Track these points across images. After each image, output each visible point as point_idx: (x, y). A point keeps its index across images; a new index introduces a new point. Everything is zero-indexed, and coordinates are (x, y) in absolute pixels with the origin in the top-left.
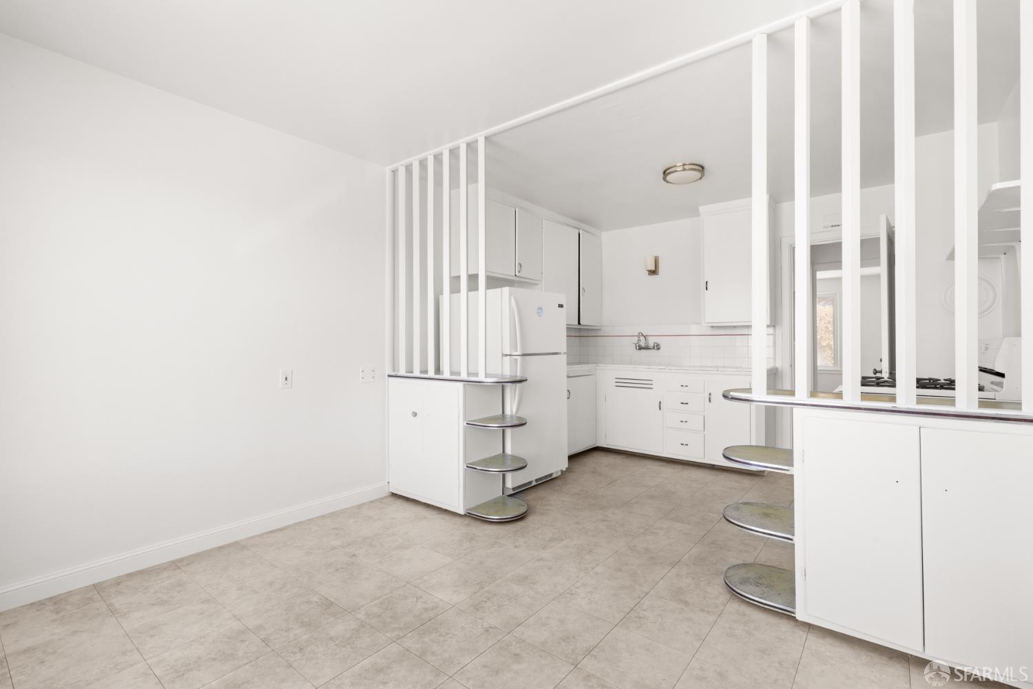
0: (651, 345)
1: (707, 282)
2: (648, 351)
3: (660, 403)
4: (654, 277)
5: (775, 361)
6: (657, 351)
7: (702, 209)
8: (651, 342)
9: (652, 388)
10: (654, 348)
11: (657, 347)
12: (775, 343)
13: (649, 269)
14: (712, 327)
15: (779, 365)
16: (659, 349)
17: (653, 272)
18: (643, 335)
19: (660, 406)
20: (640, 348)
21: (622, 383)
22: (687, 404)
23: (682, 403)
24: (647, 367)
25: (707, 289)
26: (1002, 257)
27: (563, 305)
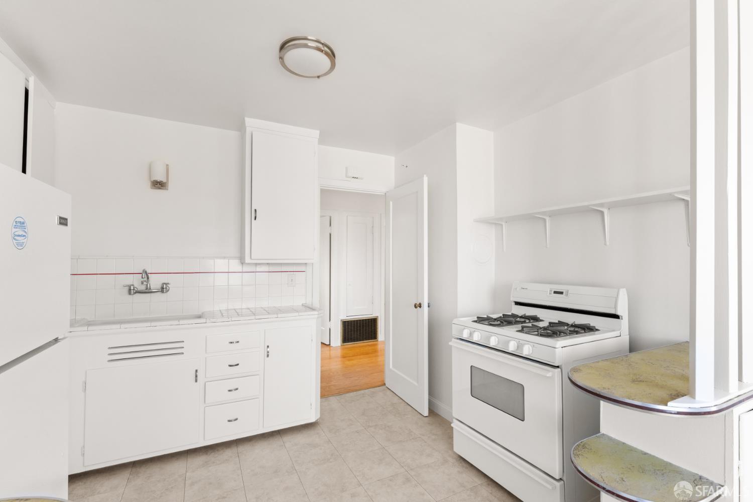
0: (156, 287)
2: (149, 295)
3: (196, 372)
5: (306, 298)
6: (166, 294)
9: (183, 353)
10: (158, 291)
11: (163, 289)
12: (306, 280)
13: (158, 180)
16: (166, 291)
18: (146, 274)
19: (196, 377)
20: (136, 292)
22: (238, 365)
23: (230, 366)
24: (148, 324)
25: (255, 219)
26: (504, 224)
27: (66, 219)
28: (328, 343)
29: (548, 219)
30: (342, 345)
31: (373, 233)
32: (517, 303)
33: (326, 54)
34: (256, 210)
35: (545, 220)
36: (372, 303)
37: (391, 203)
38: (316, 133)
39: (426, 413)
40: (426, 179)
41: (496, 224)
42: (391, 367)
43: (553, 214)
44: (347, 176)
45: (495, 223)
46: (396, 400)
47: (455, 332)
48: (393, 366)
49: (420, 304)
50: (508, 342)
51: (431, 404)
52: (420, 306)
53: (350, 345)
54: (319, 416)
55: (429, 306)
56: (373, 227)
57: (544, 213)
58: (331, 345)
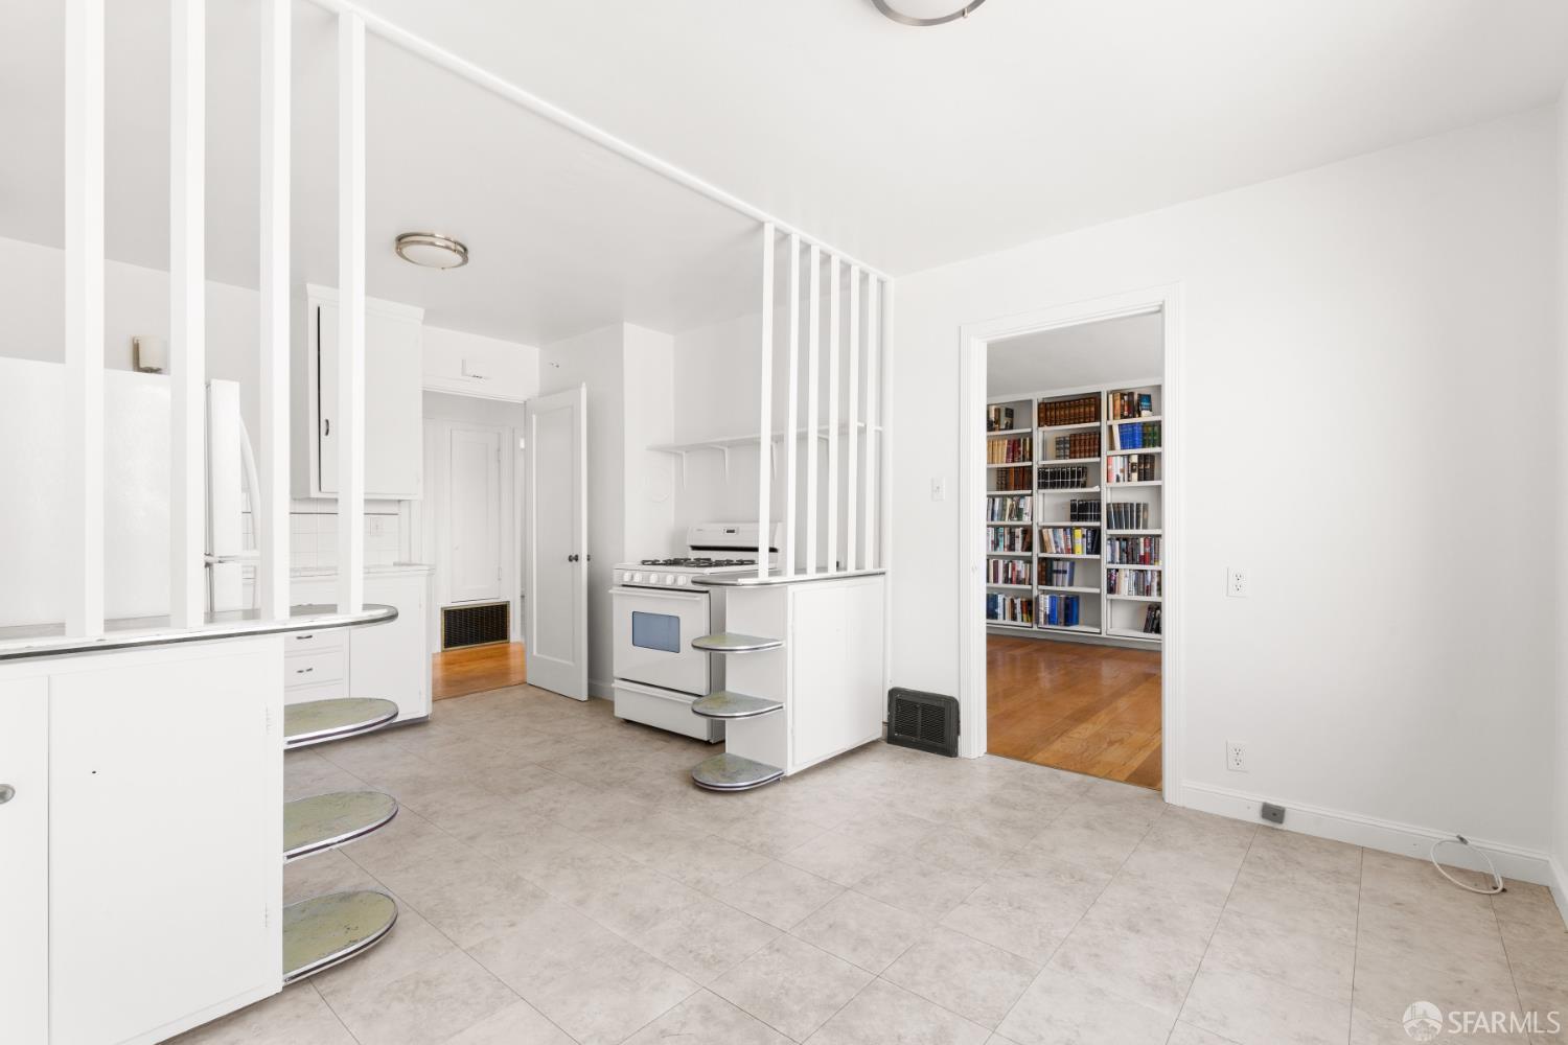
25: (327, 433)
26: (684, 454)
29: (726, 450)
30: (443, 651)
31: (499, 461)
32: (695, 548)
33: (459, 252)
34: (327, 421)
35: (723, 451)
36: (499, 579)
37: (534, 417)
38: (420, 312)
39: (585, 697)
40: (584, 391)
41: (676, 454)
42: (535, 653)
43: (732, 445)
44: (463, 373)
45: (673, 451)
46: (543, 693)
47: (616, 579)
48: (538, 652)
49: (577, 556)
50: (665, 578)
51: (591, 688)
52: (576, 558)
53: (457, 650)
54: (430, 711)
55: (588, 560)
56: (499, 450)
57: (722, 443)
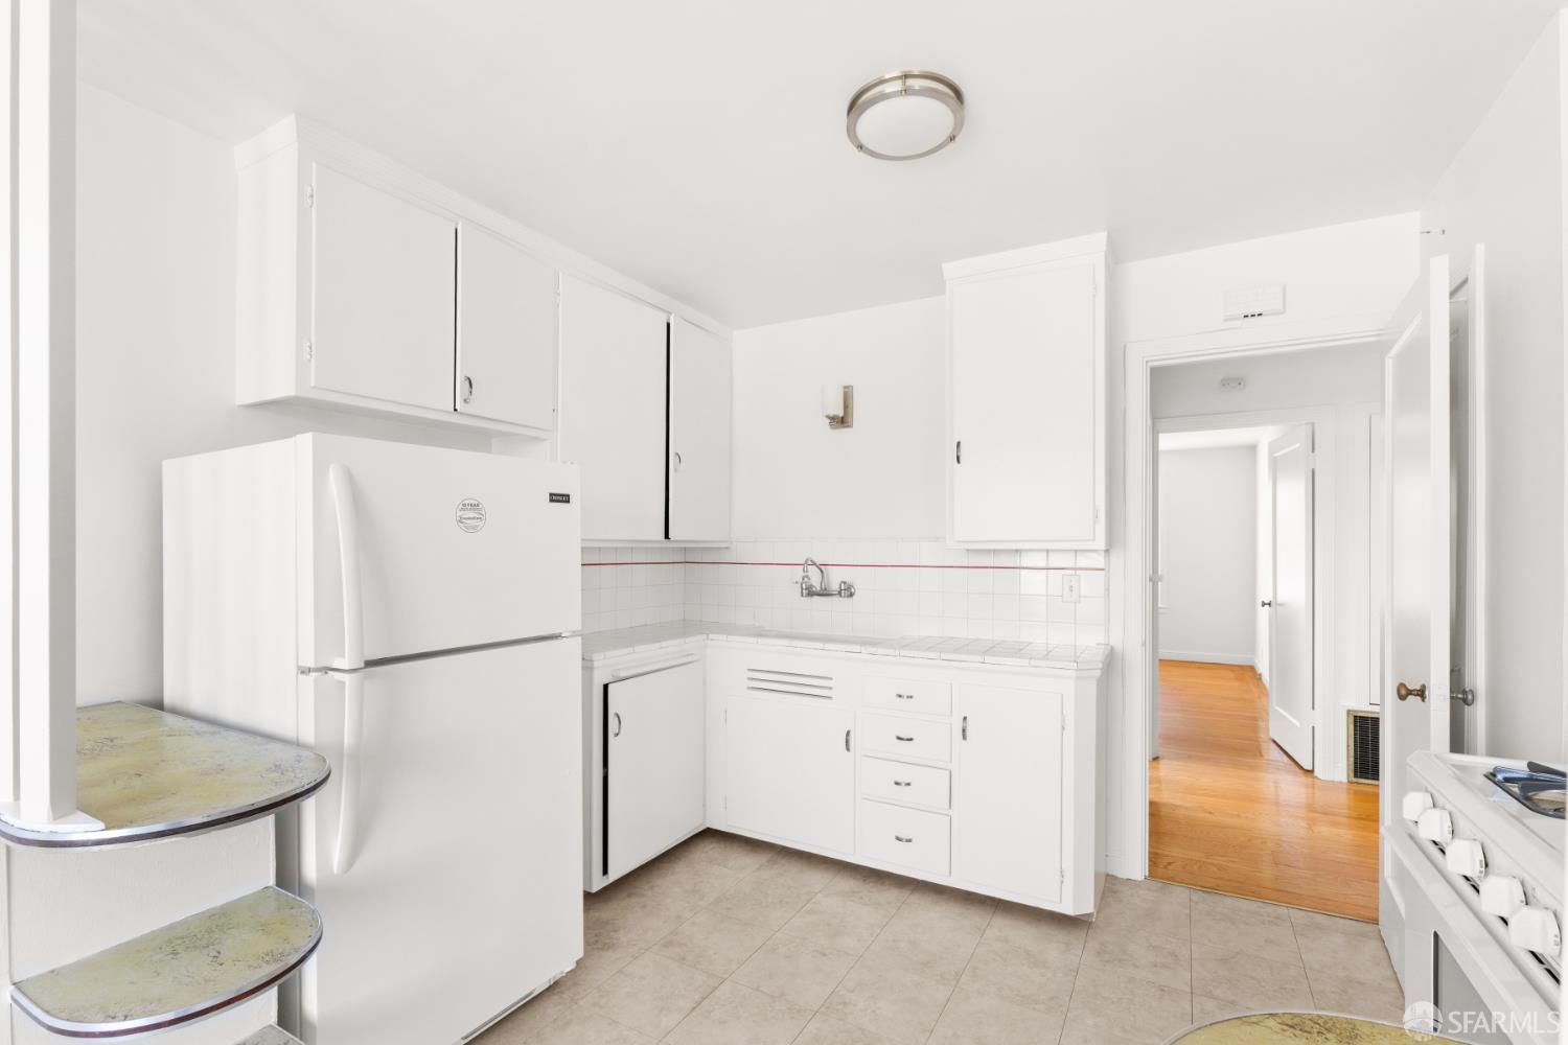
0: (835, 587)
1: (959, 444)
2: (829, 599)
3: (848, 733)
4: (843, 432)
5: (1107, 631)
6: (850, 600)
7: (950, 269)
8: (836, 578)
9: (830, 698)
10: (840, 593)
11: (847, 591)
12: (1107, 590)
13: (832, 414)
14: (968, 550)
15: (1116, 640)
16: (851, 595)
17: (841, 421)
18: (815, 564)
19: (847, 742)
20: (811, 593)
21: (766, 682)
22: (911, 740)
23: (899, 738)
24: (819, 645)
25: (959, 461)
27: (568, 496)
28: (1310, 768)
30: (1350, 782)
49: (1422, 689)
52: (1421, 693)
58: (1316, 774)
